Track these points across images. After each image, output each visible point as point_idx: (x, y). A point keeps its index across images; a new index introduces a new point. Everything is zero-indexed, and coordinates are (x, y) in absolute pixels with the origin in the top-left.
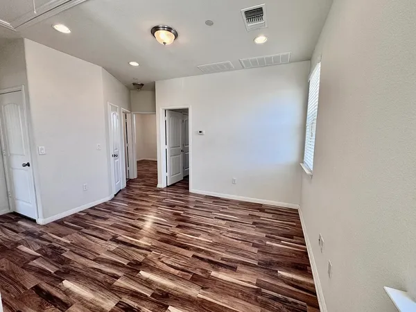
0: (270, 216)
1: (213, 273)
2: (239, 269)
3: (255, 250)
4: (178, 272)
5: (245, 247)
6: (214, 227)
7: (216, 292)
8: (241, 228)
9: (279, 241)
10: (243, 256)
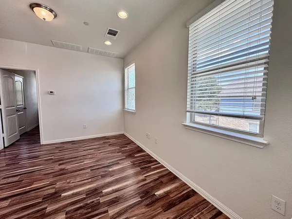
0: (114, 140)
1: (110, 170)
2: (120, 162)
3: (120, 154)
4: (90, 180)
5: (115, 154)
6: (89, 155)
7: (119, 174)
8: (105, 149)
9: (126, 147)
10: (117, 158)
